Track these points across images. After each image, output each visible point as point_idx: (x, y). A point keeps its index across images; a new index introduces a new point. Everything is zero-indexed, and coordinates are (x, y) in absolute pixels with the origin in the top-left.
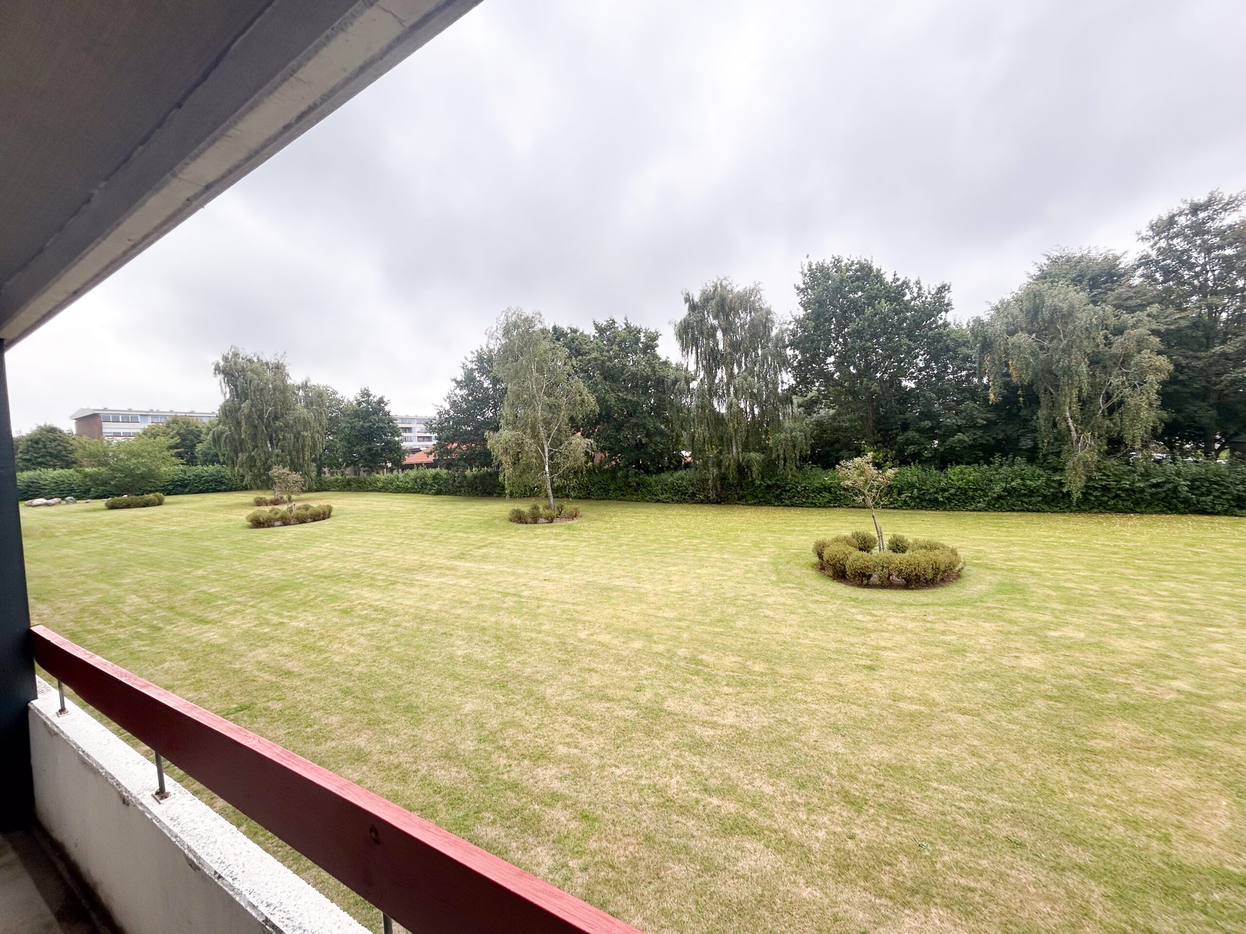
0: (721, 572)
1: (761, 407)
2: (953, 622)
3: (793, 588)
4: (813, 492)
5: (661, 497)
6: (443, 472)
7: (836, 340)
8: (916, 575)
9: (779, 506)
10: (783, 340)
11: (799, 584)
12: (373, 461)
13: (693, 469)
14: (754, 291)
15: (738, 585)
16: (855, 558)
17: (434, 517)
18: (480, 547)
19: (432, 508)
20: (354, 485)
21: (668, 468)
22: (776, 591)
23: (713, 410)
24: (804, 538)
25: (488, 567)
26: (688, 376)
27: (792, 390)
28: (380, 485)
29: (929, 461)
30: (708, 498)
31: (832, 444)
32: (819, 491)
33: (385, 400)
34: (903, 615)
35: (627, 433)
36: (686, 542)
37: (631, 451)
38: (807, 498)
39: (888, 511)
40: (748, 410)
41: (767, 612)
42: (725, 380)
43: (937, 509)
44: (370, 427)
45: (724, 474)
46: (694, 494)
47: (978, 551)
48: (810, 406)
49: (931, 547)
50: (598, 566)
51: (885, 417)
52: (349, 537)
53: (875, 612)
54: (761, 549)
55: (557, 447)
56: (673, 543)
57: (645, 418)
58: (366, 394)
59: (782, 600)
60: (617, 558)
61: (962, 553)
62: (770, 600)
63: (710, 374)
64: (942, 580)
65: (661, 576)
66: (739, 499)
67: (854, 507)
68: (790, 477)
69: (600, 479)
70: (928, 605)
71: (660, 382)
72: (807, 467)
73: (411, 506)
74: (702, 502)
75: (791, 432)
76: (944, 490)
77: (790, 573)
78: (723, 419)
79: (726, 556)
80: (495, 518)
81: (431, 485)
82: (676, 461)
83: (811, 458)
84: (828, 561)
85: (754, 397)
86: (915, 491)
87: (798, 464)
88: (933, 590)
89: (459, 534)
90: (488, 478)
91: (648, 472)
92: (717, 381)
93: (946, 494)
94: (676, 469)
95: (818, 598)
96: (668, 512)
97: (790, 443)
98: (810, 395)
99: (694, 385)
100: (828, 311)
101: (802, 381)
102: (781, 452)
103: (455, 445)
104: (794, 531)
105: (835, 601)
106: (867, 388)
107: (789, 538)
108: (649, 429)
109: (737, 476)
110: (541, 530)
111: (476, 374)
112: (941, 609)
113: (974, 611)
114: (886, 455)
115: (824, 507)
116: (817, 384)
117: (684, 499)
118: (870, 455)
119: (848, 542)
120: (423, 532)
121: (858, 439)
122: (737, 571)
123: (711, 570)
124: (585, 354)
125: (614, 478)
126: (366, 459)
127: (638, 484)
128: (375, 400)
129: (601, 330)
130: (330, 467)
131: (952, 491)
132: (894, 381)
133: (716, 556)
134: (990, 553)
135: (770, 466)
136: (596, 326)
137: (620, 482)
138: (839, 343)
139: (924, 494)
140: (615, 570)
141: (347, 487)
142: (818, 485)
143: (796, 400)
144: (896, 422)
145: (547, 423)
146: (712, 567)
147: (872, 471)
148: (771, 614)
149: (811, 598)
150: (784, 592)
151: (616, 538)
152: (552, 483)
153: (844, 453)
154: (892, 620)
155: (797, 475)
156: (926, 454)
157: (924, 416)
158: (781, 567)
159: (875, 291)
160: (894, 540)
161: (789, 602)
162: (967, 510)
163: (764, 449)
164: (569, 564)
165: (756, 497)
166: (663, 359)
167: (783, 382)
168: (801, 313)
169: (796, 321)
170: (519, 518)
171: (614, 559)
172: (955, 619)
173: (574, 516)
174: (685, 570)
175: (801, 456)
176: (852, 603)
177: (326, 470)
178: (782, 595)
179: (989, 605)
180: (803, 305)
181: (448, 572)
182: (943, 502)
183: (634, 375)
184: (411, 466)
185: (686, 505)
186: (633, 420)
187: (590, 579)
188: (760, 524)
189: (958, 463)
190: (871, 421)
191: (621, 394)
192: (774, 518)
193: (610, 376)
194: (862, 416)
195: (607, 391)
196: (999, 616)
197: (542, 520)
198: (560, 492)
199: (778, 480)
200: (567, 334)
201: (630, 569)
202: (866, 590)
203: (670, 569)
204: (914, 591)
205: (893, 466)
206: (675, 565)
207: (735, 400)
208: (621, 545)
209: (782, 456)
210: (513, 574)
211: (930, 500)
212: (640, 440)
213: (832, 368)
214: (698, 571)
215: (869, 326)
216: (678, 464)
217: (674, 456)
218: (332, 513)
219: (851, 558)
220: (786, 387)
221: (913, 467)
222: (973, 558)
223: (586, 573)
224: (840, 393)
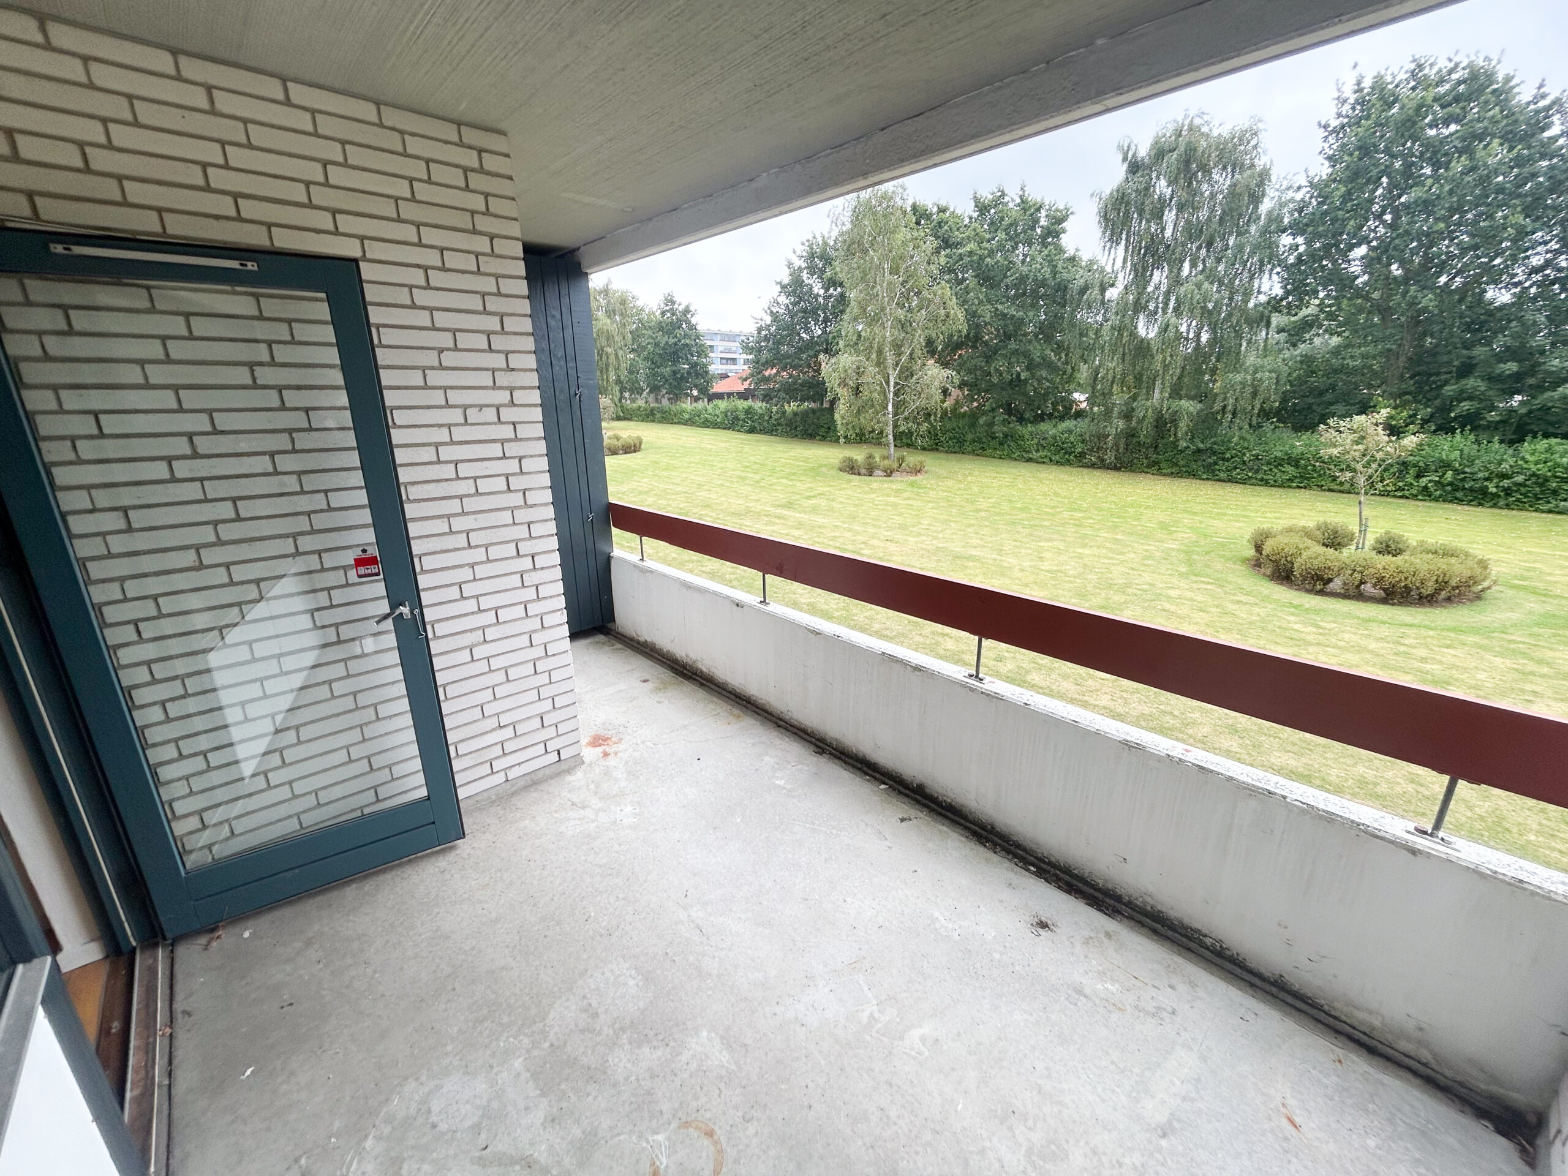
0: (1110, 555)
1: (1213, 330)
2: (1445, 650)
3: (1208, 583)
4: (1268, 463)
5: (1035, 455)
6: (759, 406)
7: (1379, 217)
8: (1406, 586)
9: (1208, 479)
10: (1279, 219)
11: (1218, 579)
12: (677, 386)
13: (1087, 420)
14: (1246, 137)
15: (1131, 572)
16: (1314, 554)
17: (752, 459)
18: (808, 498)
19: (747, 448)
20: (658, 415)
21: (1050, 416)
22: (1183, 583)
23: (1133, 334)
24: (1238, 525)
25: (820, 520)
26: (1106, 280)
27: (1274, 305)
28: (686, 416)
29: (1493, 427)
30: (1103, 460)
31: (1321, 394)
32: (1279, 463)
33: (692, 308)
34: (1366, 632)
35: (1000, 364)
36: (1066, 515)
37: (1003, 389)
38: (1257, 471)
39: (1388, 499)
40: (1191, 335)
41: (1167, 606)
42: (1164, 288)
43: (1480, 504)
44: (675, 344)
45: (1134, 429)
46: (1082, 455)
47: (1528, 569)
48: (1296, 333)
49: (1447, 553)
50: (948, 531)
51: (1433, 353)
52: (666, 474)
53: (1323, 624)
54: (1171, 533)
55: (906, 379)
56: (1048, 514)
57: (1030, 342)
58: (670, 301)
59: (1190, 594)
60: (973, 525)
61: (1495, 570)
62: (1173, 593)
63: (1141, 276)
64: (1449, 599)
65: (1030, 551)
66: (1148, 466)
67: (1330, 490)
68: (1235, 439)
69: (955, 425)
70: (1411, 626)
71: (1062, 288)
72: (1268, 427)
73: (723, 445)
74: (1093, 466)
75: (1256, 371)
76: (1504, 476)
77: (1208, 566)
78: (1149, 348)
79: (1119, 537)
80: (821, 466)
81: (744, 420)
82: (1064, 407)
83: (1278, 413)
84: (1268, 556)
85: (1208, 316)
86: (1450, 474)
87: (1254, 422)
88: (1428, 610)
89: (782, 481)
90: (811, 415)
91: (1021, 420)
92: (1150, 289)
93: (1506, 483)
94: (1062, 418)
95: (1242, 598)
96: (1043, 475)
97: (1249, 390)
98: (1305, 312)
99: (1112, 294)
100: (1376, 165)
101: (1295, 289)
102: (1231, 401)
103: (774, 371)
104: (1224, 514)
105: (1267, 604)
106: (1412, 304)
107: (1216, 523)
108: (1032, 359)
109: (1152, 433)
110: (877, 482)
111: (805, 275)
112: (1431, 633)
113: (1485, 642)
114: (1415, 415)
115: (1281, 486)
116: (1321, 295)
117: (1068, 461)
118: (1385, 412)
119: (1307, 534)
120: (743, 474)
121: (1370, 386)
122: (1132, 555)
123: (1096, 551)
124: (957, 245)
125: (973, 425)
126: (670, 384)
127: (1006, 436)
128: (681, 308)
129: (983, 208)
130: (632, 391)
131: (1520, 479)
132: (1471, 293)
133: (1106, 535)
134: (1550, 574)
135: (1207, 422)
136: (977, 200)
137: (981, 431)
138: (1383, 222)
139: (1463, 480)
140: (970, 538)
141: (649, 416)
142: (1279, 454)
143: (1276, 319)
144: (1449, 363)
145: (897, 347)
146: (1099, 547)
147: (1382, 436)
148: (1173, 608)
149: (1232, 598)
150: (1195, 586)
151: (972, 502)
152: (895, 426)
153: (1340, 408)
154: (1347, 636)
155: (1248, 437)
156: (1493, 416)
157: (1510, 354)
158: (1195, 557)
159: (1486, 123)
160: (1385, 538)
161: (1199, 598)
162: (1536, 511)
163: (1203, 396)
164: (914, 526)
165: (1176, 465)
166: (1071, 252)
167: (1259, 292)
168: (1323, 170)
169: (1312, 185)
170: (851, 468)
171: (970, 525)
172: (1448, 647)
173: (917, 471)
174: (1062, 547)
175: (1262, 409)
176: (1292, 610)
177: (627, 395)
178: (1191, 589)
179: (1513, 638)
180: (1330, 158)
181: (777, 521)
182: (1496, 496)
183: (1023, 279)
184: (720, 396)
185: (1068, 468)
186: (1013, 345)
187: (940, 545)
188: (1174, 502)
189: (1546, 436)
190: (1403, 359)
191: (1000, 307)
192: (1198, 495)
193: (988, 278)
194: (1389, 350)
195: (981, 302)
196: (1524, 653)
197: (877, 472)
198: (904, 440)
199: (1215, 443)
200: (931, 214)
201: (990, 539)
202: (1318, 598)
203: (1042, 544)
204: (1395, 607)
205: (1418, 432)
206: (1048, 540)
207: (1173, 320)
208: (978, 511)
209: (1230, 408)
210: (850, 530)
211: (1471, 490)
212: (1019, 375)
213: (1355, 268)
214: (1080, 550)
215: (1451, 192)
216: (1068, 411)
217: (1063, 399)
218: (643, 446)
219: (1305, 555)
220: (1263, 298)
221: (1458, 436)
222: (1515, 577)
223: (935, 538)
224: (1361, 310)
